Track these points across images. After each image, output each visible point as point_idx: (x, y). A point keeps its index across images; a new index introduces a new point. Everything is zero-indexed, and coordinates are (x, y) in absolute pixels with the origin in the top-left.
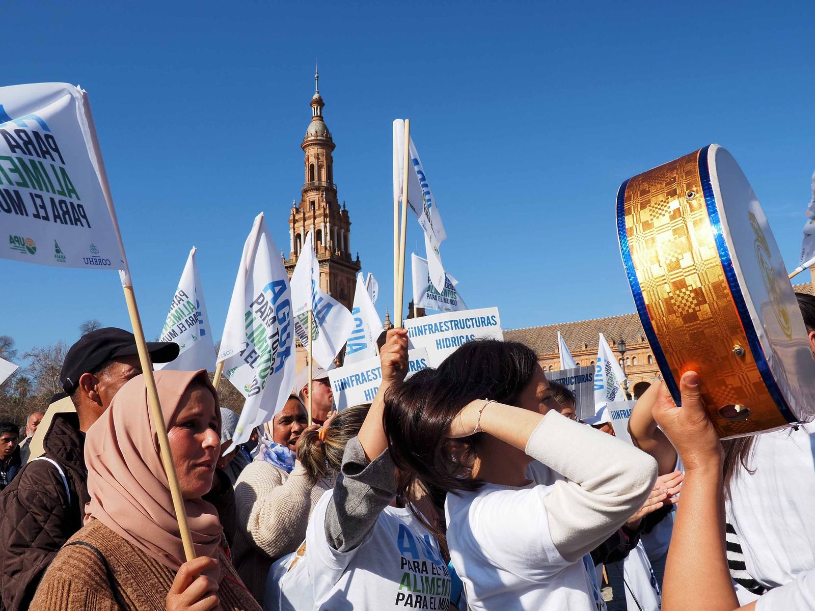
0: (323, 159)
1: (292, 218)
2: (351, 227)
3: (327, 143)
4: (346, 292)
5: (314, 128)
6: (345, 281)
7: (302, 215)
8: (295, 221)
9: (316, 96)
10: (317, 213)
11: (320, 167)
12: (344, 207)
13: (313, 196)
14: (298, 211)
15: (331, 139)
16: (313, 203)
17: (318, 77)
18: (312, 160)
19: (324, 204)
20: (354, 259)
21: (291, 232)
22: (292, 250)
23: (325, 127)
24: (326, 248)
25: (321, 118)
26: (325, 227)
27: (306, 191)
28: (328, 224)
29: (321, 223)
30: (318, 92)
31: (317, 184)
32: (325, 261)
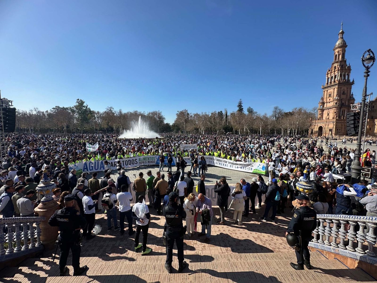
0: (341, 52)
1: (327, 73)
2: (351, 71)
3: (344, 46)
4: (346, 92)
5: (339, 42)
6: (346, 89)
7: (330, 72)
8: (328, 74)
9: (341, 31)
10: (336, 70)
11: (339, 55)
12: (349, 65)
13: (336, 65)
14: (329, 71)
15: (346, 44)
16: (335, 67)
17: (342, 24)
18: (337, 53)
19: (339, 67)
20: (351, 81)
21: (326, 77)
22: (326, 83)
23: (344, 41)
24: (337, 80)
25: (342, 38)
26: (338, 74)
27: (333, 64)
28: (339, 73)
29: (336, 73)
30: (342, 29)
31: (337, 60)
32: (336, 84)
